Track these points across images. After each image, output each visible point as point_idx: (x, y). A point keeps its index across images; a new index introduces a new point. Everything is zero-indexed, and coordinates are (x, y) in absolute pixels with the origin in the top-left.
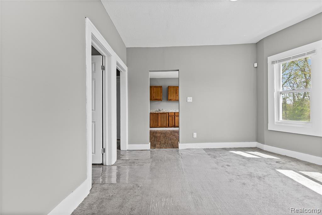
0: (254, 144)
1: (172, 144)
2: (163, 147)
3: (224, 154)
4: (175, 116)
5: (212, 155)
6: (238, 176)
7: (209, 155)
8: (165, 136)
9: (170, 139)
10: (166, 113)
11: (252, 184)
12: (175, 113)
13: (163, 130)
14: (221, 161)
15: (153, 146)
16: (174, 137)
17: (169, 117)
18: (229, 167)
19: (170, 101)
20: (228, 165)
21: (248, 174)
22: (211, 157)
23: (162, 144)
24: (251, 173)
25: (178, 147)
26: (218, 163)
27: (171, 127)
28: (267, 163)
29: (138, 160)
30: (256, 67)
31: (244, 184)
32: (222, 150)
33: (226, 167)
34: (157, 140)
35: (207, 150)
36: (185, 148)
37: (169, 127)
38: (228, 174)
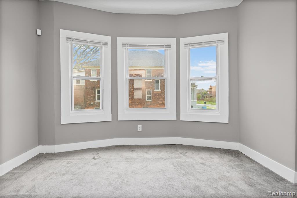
30: (39, 36)
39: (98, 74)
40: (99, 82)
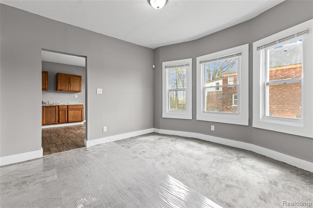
0: (152, 130)
1: (74, 144)
2: (63, 149)
3: (135, 143)
4: (68, 110)
5: (125, 146)
6: (156, 158)
7: (122, 146)
8: (59, 135)
9: (68, 138)
10: (55, 106)
11: (167, 161)
12: (68, 106)
13: (50, 128)
14: (136, 150)
15: (47, 150)
16: (72, 134)
17: (60, 111)
18: (144, 153)
19: (60, 91)
20: (144, 152)
21: (161, 154)
22: (126, 148)
23: (59, 146)
24: (162, 153)
25: (84, 146)
26: (135, 152)
27: (63, 123)
28: (166, 143)
29: (30, 176)
30: (154, 68)
31: (163, 163)
32: (131, 139)
33: (143, 153)
34: (48, 142)
35: (118, 142)
36: (95, 145)
37: (59, 123)
38: (148, 160)
39: (235, 81)
40: (235, 87)
